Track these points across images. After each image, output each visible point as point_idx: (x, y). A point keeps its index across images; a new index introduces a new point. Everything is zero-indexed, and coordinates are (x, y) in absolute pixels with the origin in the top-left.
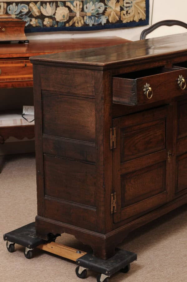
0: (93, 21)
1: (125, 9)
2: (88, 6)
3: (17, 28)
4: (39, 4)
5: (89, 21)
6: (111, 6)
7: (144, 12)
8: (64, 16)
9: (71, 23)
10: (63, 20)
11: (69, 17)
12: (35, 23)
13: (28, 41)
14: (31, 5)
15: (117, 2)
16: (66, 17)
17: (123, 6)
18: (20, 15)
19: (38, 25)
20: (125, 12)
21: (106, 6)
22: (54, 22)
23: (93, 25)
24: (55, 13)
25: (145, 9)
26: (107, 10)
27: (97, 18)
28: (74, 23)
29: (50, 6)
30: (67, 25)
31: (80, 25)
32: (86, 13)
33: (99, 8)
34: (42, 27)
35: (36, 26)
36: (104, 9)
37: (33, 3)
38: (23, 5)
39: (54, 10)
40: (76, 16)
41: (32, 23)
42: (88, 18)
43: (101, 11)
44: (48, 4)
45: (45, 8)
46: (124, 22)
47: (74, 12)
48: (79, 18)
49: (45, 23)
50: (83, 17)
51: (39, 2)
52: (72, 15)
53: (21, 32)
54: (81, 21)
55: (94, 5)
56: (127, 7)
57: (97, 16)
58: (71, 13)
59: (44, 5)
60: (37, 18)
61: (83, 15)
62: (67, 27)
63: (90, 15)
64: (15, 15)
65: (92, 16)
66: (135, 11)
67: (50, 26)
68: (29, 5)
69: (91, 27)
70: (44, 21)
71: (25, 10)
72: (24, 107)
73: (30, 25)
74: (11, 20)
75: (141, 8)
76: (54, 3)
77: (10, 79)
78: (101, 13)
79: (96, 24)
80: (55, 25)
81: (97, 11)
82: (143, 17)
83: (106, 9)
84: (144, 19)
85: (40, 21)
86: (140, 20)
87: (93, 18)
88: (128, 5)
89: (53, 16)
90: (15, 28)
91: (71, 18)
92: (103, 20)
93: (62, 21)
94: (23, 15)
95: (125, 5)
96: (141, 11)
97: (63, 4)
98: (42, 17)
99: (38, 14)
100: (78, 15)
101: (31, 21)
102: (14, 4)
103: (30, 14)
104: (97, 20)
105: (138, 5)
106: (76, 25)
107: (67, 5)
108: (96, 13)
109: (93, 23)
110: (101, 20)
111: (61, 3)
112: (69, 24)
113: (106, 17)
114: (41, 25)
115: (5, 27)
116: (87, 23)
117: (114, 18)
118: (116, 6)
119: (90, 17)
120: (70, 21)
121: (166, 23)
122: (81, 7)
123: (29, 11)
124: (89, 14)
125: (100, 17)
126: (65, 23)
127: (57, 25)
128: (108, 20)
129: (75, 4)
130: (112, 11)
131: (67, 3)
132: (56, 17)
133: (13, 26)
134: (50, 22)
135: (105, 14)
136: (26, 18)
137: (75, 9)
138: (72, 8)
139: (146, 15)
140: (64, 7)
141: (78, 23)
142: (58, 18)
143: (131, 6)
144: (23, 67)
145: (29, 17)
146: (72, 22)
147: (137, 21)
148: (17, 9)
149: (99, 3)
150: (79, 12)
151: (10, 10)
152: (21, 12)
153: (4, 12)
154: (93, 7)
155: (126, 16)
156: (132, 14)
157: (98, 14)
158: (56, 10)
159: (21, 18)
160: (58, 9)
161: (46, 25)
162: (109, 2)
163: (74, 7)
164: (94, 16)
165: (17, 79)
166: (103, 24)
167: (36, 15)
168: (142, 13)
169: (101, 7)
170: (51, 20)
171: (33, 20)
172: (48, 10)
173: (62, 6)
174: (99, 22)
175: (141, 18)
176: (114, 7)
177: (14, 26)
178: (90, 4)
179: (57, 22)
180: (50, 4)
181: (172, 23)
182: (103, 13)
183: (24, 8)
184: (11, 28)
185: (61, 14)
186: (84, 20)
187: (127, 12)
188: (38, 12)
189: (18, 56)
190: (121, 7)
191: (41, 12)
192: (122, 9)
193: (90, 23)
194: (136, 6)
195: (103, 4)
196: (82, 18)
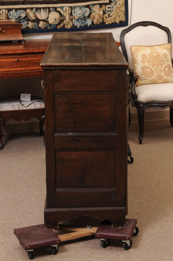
0: (80, 23)
1: (107, 13)
2: (75, 11)
3: (15, 30)
4: (34, 10)
5: (77, 23)
6: (95, 11)
7: (124, 15)
8: (55, 20)
9: (61, 25)
10: (55, 22)
11: (60, 20)
12: (31, 25)
13: (24, 41)
14: (28, 11)
15: (100, 7)
16: (57, 20)
17: (106, 10)
18: (19, 19)
19: (34, 27)
20: (107, 15)
21: (91, 11)
22: (48, 24)
23: (80, 26)
24: (48, 17)
25: (125, 13)
26: (92, 14)
27: (83, 21)
28: (64, 25)
29: (44, 12)
30: (58, 27)
31: (69, 27)
32: (74, 16)
33: (85, 12)
34: (37, 29)
35: (33, 28)
36: (89, 13)
37: (30, 9)
38: (21, 11)
39: (47, 15)
40: (66, 19)
41: (29, 26)
42: (76, 21)
43: (87, 14)
44: (42, 9)
45: (40, 13)
46: (107, 23)
47: (64, 16)
48: (69, 21)
49: (40, 25)
50: (72, 20)
51: (35, 9)
52: (62, 18)
53: (18, 33)
54: (70, 23)
55: (80, 10)
56: (108, 11)
57: (84, 19)
58: (61, 17)
59: (39, 10)
60: (33, 21)
61: (71, 19)
62: (58, 28)
63: (78, 18)
64: (15, 19)
65: (79, 19)
66: (116, 14)
67: (44, 28)
68: (26, 11)
69: (78, 28)
70: (39, 24)
71: (23, 15)
72: (22, 95)
73: (27, 28)
74: (10, 23)
75: (121, 11)
76: (47, 9)
77: (5, 71)
78: (87, 17)
79: (82, 25)
80: (48, 27)
81: (84, 15)
82: (124, 20)
83: (90, 13)
84: (124, 21)
85: (36, 24)
86: (121, 22)
87: (80, 20)
88: (109, 9)
89: (47, 20)
90: (14, 30)
91: (61, 21)
92: (89, 22)
93: (54, 24)
94: (22, 19)
95: (107, 9)
96: (122, 14)
97: (54, 9)
98: (37, 20)
99: (33, 18)
100: (67, 18)
101: (28, 24)
102: (14, 10)
103: (27, 19)
104: (84, 22)
105: (119, 10)
106: (66, 26)
107: (58, 10)
108: (83, 16)
109: (80, 25)
110: (87, 22)
111: (53, 8)
112: (60, 26)
113: (91, 20)
114: (37, 27)
115: (5, 29)
116: (76, 25)
117: (98, 20)
118: (99, 11)
119: (77, 20)
120: (61, 23)
121: (142, 24)
122: (70, 11)
123: (26, 16)
124: (76, 17)
125: (86, 20)
126: (57, 25)
127: (50, 27)
128: (93, 22)
129: (64, 9)
130: (96, 15)
131: (57, 9)
132: (49, 20)
133: (11, 28)
134: (44, 25)
135: (90, 17)
136: (24, 21)
137: (65, 13)
138: (62, 12)
139: (126, 17)
140: (55, 12)
141: (67, 25)
142: (51, 21)
143: (113, 10)
144: (17, 62)
145: (26, 21)
146: (63, 24)
147: (118, 22)
148: (17, 14)
149: (85, 8)
150: (68, 16)
151: (10, 15)
152: (20, 17)
153: (5, 17)
154: (80, 12)
155: (108, 19)
156: (113, 17)
157: (84, 17)
158: (49, 14)
159: (20, 21)
160: (50, 13)
161: (40, 27)
162: (93, 7)
163: (64, 11)
164: (81, 19)
165: (12, 71)
166: (89, 26)
167: (32, 19)
168: (122, 16)
169: (86, 12)
170: (45, 23)
171: (30, 23)
172: (42, 15)
173: (54, 11)
174: (86, 24)
175: (121, 20)
176: (98, 11)
177: (13, 28)
178: (77, 9)
179: (50, 25)
180: (44, 10)
181: (147, 24)
182: (89, 17)
183: (22, 14)
184: (10, 30)
185: (53, 18)
186: (72, 22)
187: (109, 15)
188: (34, 16)
189: (12, 52)
190: (103, 11)
191: (36, 16)
192: (104, 13)
193: (78, 25)
194: (117, 10)
195: (88, 9)
196: (70, 21)
